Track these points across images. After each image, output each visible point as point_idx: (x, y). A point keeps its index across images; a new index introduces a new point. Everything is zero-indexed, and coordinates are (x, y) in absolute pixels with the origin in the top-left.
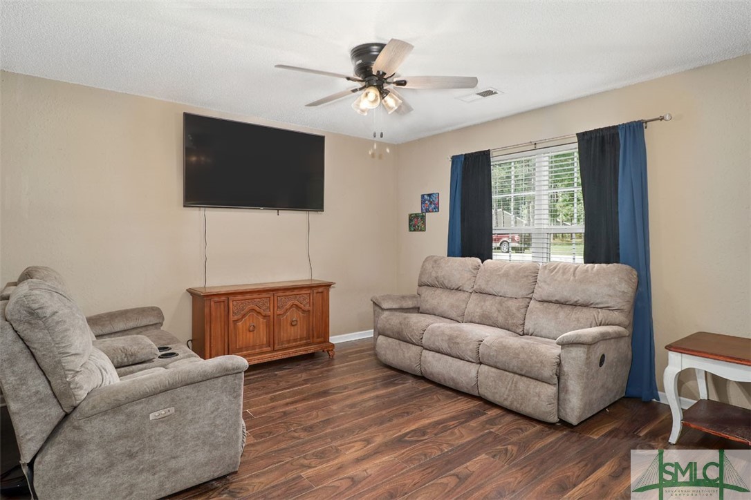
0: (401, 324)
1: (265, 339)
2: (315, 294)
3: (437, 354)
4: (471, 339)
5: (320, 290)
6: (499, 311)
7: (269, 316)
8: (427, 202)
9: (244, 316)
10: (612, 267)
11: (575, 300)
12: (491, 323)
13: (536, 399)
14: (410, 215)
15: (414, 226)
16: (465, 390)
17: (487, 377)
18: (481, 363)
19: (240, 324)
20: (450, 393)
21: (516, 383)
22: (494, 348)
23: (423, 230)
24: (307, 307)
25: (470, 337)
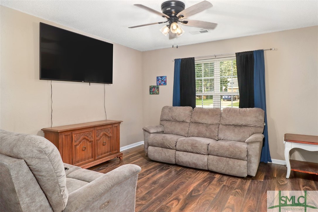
0: (163, 140)
1: (90, 154)
2: (114, 128)
3: (185, 153)
4: (203, 144)
5: (116, 125)
6: (206, 130)
7: (92, 141)
8: (160, 80)
9: (80, 142)
10: (254, 109)
11: (242, 123)
12: (203, 136)
13: (239, 167)
14: (150, 87)
15: (153, 92)
16: (201, 168)
17: (213, 161)
18: (208, 155)
19: (78, 147)
20: (192, 170)
21: (228, 161)
22: (216, 147)
23: (158, 94)
24: (110, 135)
25: (202, 143)
